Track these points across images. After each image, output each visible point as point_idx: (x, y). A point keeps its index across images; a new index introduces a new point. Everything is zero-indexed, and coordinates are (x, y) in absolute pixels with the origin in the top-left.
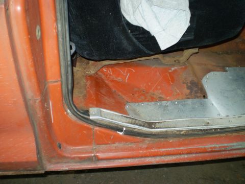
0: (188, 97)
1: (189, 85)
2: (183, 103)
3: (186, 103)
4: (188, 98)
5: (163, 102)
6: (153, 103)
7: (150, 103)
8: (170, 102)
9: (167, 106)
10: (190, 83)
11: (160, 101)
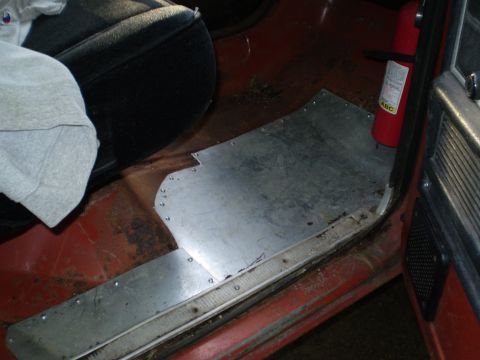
0: (138, 259)
1: (132, 232)
2: (132, 279)
3: (137, 277)
4: (139, 264)
5: (87, 293)
6: (65, 304)
7: (59, 308)
8: (101, 287)
9: (99, 301)
10: (133, 228)
11: (80, 292)
